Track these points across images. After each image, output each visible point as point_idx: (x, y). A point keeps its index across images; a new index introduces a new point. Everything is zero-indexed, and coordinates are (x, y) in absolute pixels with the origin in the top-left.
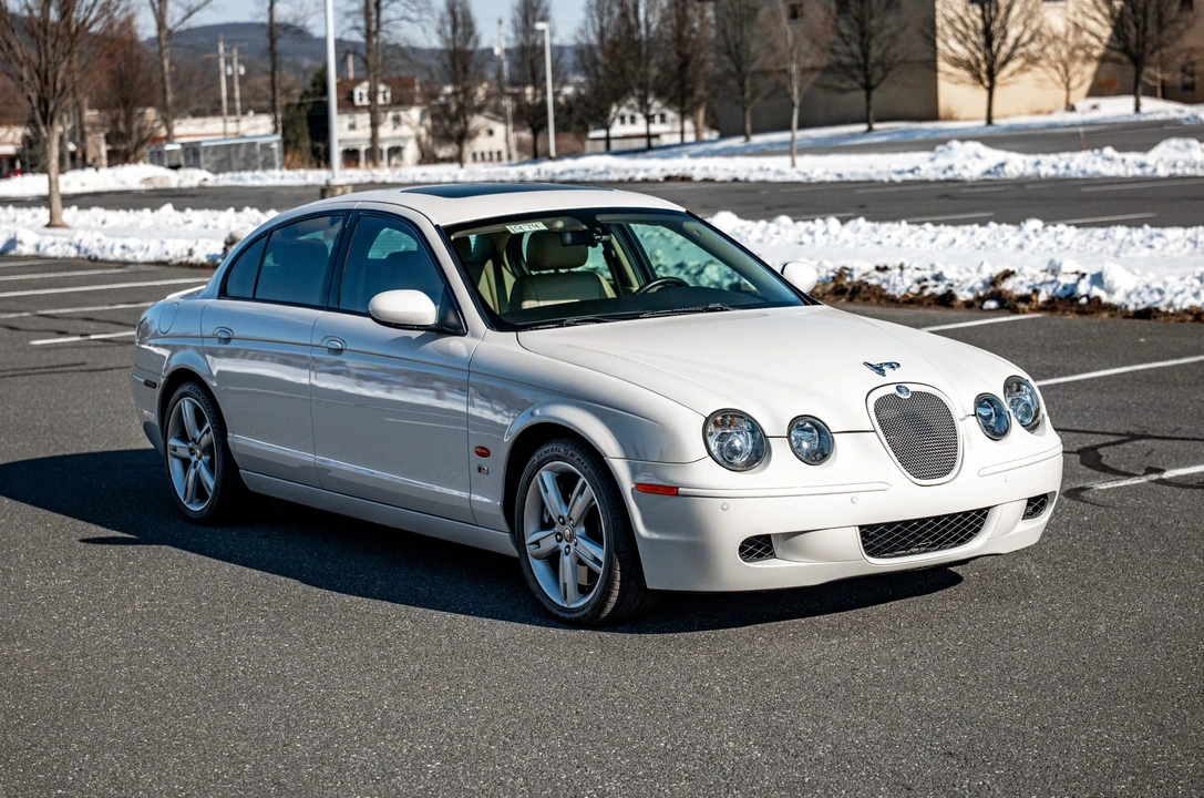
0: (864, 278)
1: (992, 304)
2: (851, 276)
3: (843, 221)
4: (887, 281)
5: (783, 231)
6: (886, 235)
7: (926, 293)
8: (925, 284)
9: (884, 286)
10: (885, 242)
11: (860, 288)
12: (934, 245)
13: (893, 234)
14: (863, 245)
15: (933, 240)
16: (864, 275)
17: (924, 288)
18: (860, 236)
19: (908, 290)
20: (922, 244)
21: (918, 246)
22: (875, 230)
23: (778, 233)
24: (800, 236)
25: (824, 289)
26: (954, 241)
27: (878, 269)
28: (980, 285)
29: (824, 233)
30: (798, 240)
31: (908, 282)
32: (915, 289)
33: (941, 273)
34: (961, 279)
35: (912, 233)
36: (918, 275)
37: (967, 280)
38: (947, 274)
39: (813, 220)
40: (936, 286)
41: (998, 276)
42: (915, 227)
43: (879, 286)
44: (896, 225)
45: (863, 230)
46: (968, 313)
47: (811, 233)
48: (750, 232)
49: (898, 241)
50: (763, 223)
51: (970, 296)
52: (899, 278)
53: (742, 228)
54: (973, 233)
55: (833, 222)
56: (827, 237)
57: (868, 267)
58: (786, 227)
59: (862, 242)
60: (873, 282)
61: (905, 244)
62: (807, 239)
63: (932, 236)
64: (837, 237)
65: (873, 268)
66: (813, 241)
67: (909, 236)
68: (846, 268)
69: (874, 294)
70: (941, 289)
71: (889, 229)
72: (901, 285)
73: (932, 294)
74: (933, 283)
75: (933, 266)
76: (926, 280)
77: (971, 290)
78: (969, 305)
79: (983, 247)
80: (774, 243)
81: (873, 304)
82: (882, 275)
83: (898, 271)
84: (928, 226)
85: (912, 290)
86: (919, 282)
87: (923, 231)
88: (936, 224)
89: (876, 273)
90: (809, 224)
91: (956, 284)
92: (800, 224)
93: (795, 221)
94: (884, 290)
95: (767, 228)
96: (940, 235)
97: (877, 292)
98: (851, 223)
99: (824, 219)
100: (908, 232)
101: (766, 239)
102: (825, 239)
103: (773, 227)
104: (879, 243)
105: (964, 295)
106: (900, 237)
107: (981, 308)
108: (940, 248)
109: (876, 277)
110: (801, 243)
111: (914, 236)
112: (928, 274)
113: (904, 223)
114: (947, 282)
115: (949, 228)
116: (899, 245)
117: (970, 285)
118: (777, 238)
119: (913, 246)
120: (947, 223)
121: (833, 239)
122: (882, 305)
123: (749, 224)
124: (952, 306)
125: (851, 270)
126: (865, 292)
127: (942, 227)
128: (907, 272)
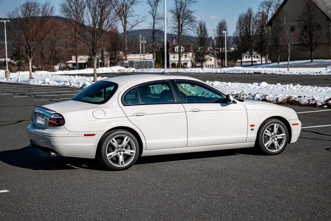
0: (295, 99)
1: (326, 106)
2: (292, 98)
3: (294, 85)
4: (300, 100)
5: (278, 87)
6: (305, 89)
7: (310, 103)
8: (310, 101)
9: (300, 101)
10: (304, 90)
11: (293, 101)
12: (316, 92)
13: (306, 89)
14: (298, 91)
15: (316, 90)
16: (295, 98)
17: (310, 102)
18: (298, 89)
19: (305, 102)
20: (314, 91)
21: (312, 92)
22: (302, 87)
23: (277, 88)
24: (283, 88)
25: (284, 102)
26: (322, 91)
27: (299, 97)
28: (323, 101)
29: (288, 88)
30: (282, 89)
31: (306, 100)
32: (307, 102)
33: (314, 98)
34: (319, 100)
35: (311, 88)
36: (308, 99)
37: (321, 100)
38: (316, 99)
39: (286, 85)
40: (312, 102)
41: (328, 99)
42: (312, 87)
43: (298, 101)
44: (307, 86)
45: (299, 87)
46: (320, 108)
47: (286, 88)
48: (270, 87)
49: (307, 90)
50: (274, 85)
51: (321, 104)
52: (303, 99)
53: (268, 86)
54: (327, 89)
55: (291, 85)
56: (290, 89)
57: (296, 96)
58: (279, 86)
59: (298, 90)
60: (297, 100)
61: (309, 91)
62: (284, 89)
63: (316, 89)
64: (292, 89)
65: (297, 97)
66: (286, 90)
67: (310, 89)
68: (291, 97)
69: (297, 103)
70: (314, 102)
71: (305, 87)
72: (304, 101)
73: (311, 103)
74: (312, 101)
75: (312, 97)
76: (310, 100)
77: (321, 103)
78: (320, 106)
79: (329, 92)
80: (276, 90)
81: (296, 106)
82: (299, 99)
83: (304, 97)
84: (316, 87)
85: (306, 102)
86: (308, 100)
87: (314, 88)
88: (317, 86)
89: (298, 98)
90: (285, 85)
91: (318, 101)
92: (283, 85)
93: (282, 85)
94: (300, 102)
95: (274, 86)
96: (318, 89)
97: (298, 103)
98: (296, 85)
99: (289, 84)
100: (310, 88)
101: (274, 89)
102: (289, 89)
103: (276, 86)
104: (303, 91)
105: (319, 104)
106: (308, 89)
107: (323, 107)
108: (318, 92)
109: (298, 99)
110: (283, 90)
111: (312, 89)
112: (311, 98)
113: (309, 86)
114: (315, 101)
115: (321, 87)
116: (308, 91)
117: (321, 101)
118: (277, 89)
119: (311, 91)
120: (320, 86)
121: (291, 89)
122: (298, 106)
123: (270, 85)
124: (316, 107)
125: (292, 97)
126: (295, 103)
127: (319, 87)
128: (306, 98)
